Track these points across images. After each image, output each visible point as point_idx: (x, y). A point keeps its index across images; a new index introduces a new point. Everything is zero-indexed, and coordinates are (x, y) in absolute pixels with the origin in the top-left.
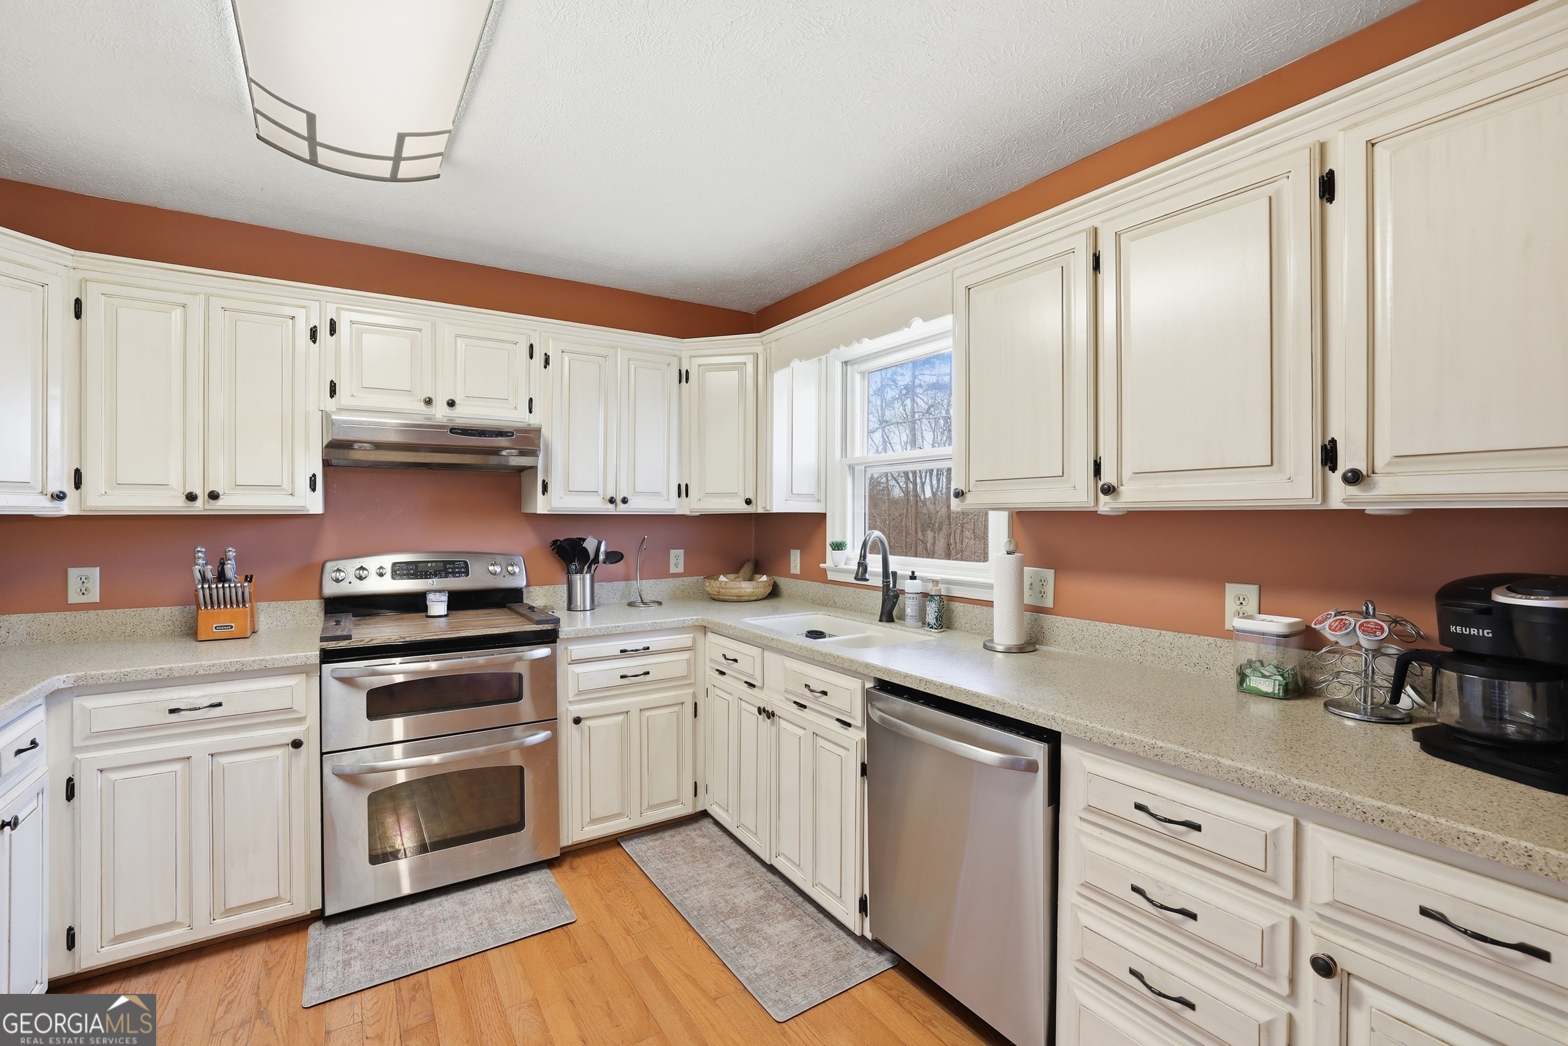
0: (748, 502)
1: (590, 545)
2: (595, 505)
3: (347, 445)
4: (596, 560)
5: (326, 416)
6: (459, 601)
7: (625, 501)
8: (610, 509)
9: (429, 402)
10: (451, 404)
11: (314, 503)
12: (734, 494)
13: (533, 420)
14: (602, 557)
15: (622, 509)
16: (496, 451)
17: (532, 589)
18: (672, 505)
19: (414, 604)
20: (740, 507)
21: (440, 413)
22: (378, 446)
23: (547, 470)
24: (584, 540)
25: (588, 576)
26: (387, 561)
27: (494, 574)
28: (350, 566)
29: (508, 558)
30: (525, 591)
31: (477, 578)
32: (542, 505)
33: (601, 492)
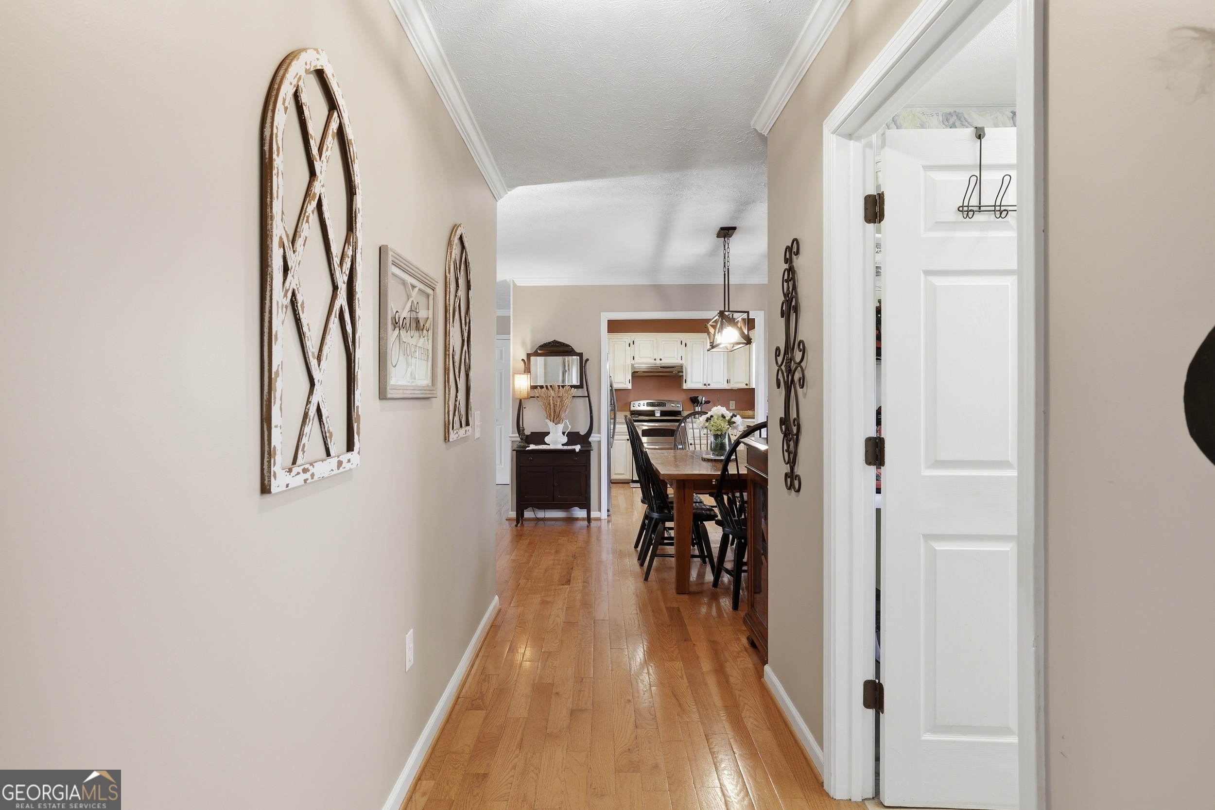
0: (747, 385)
1: (700, 398)
2: (700, 386)
3: (637, 372)
4: (701, 403)
5: (632, 365)
6: (663, 413)
7: (709, 385)
8: (705, 387)
9: (655, 360)
10: (661, 360)
11: (629, 386)
12: (743, 382)
13: (683, 362)
14: (703, 402)
15: (708, 387)
16: (672, 372)
17: (684, 412)
18: (725, 386)
19: (652, 413)
20: (744, 386)
21: (658, 362)
22: (644, 372)
23: (686, 377)
24: (698, 397)
25: (700, 408)
26: (645, 402)
27: (673, 406)
28: (637, 403)
29: (678, 402)
30: (682, 412)
31: (669, 407)
32: (685, 386)
33: (702, 382)
